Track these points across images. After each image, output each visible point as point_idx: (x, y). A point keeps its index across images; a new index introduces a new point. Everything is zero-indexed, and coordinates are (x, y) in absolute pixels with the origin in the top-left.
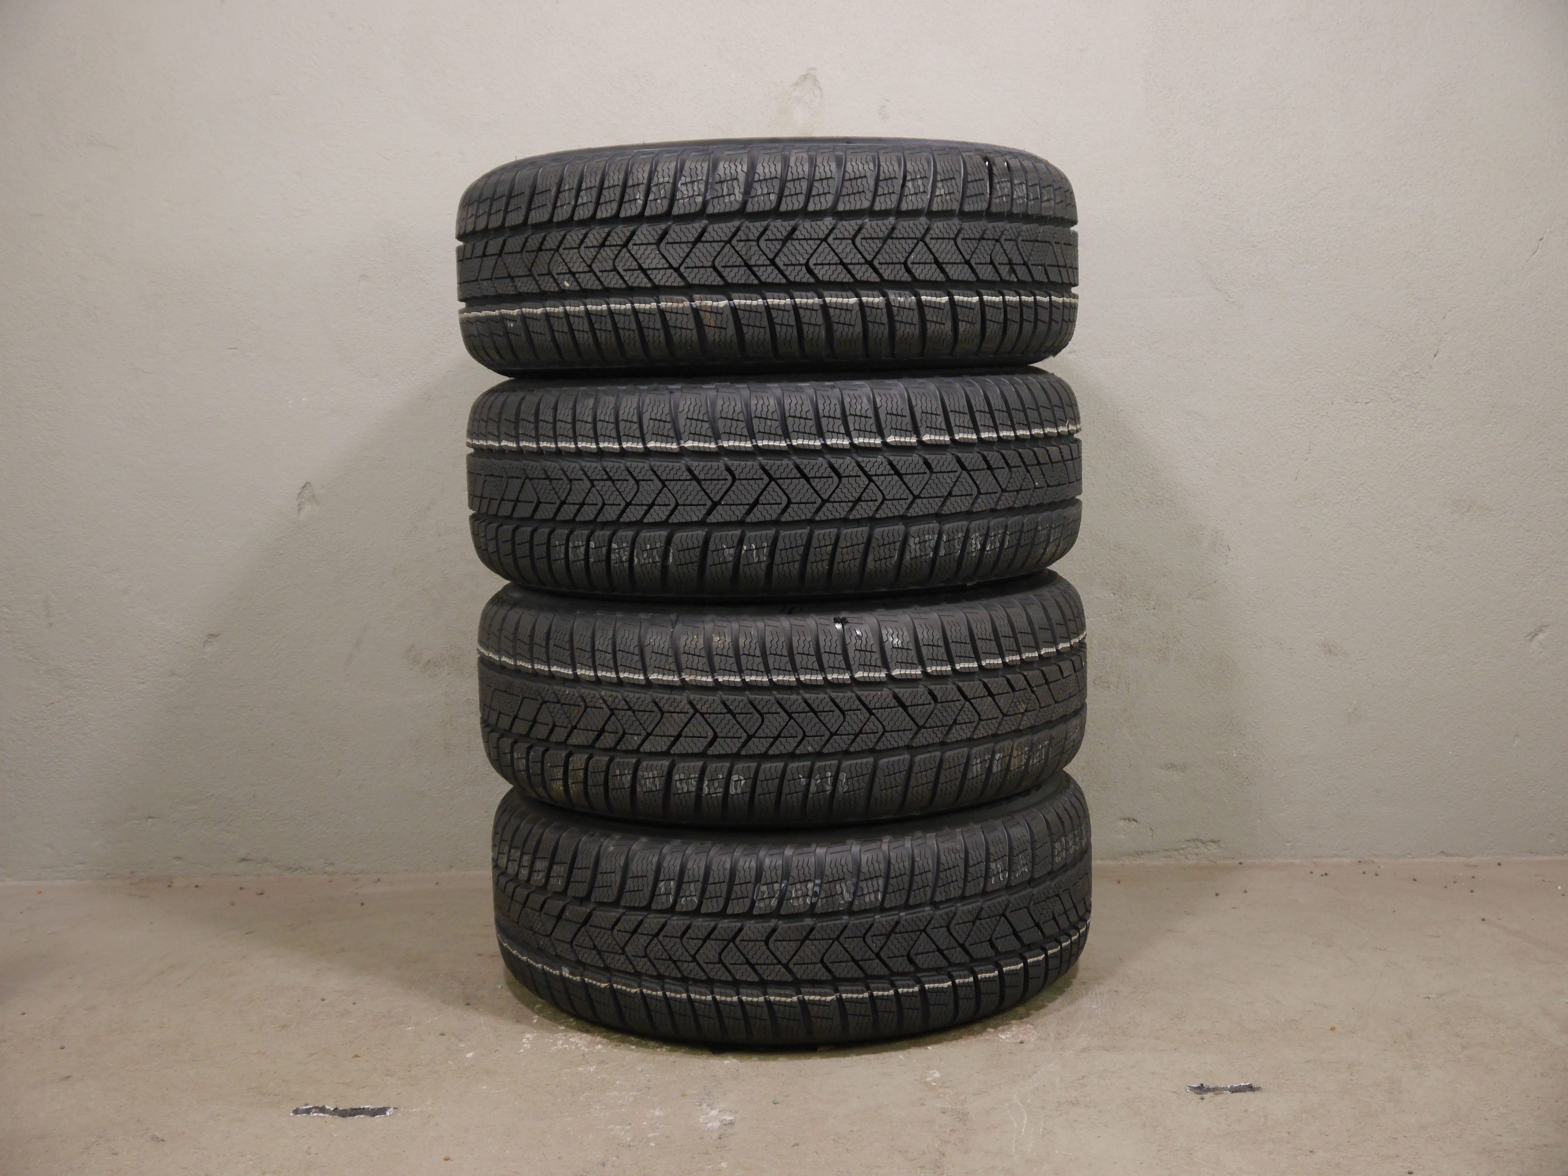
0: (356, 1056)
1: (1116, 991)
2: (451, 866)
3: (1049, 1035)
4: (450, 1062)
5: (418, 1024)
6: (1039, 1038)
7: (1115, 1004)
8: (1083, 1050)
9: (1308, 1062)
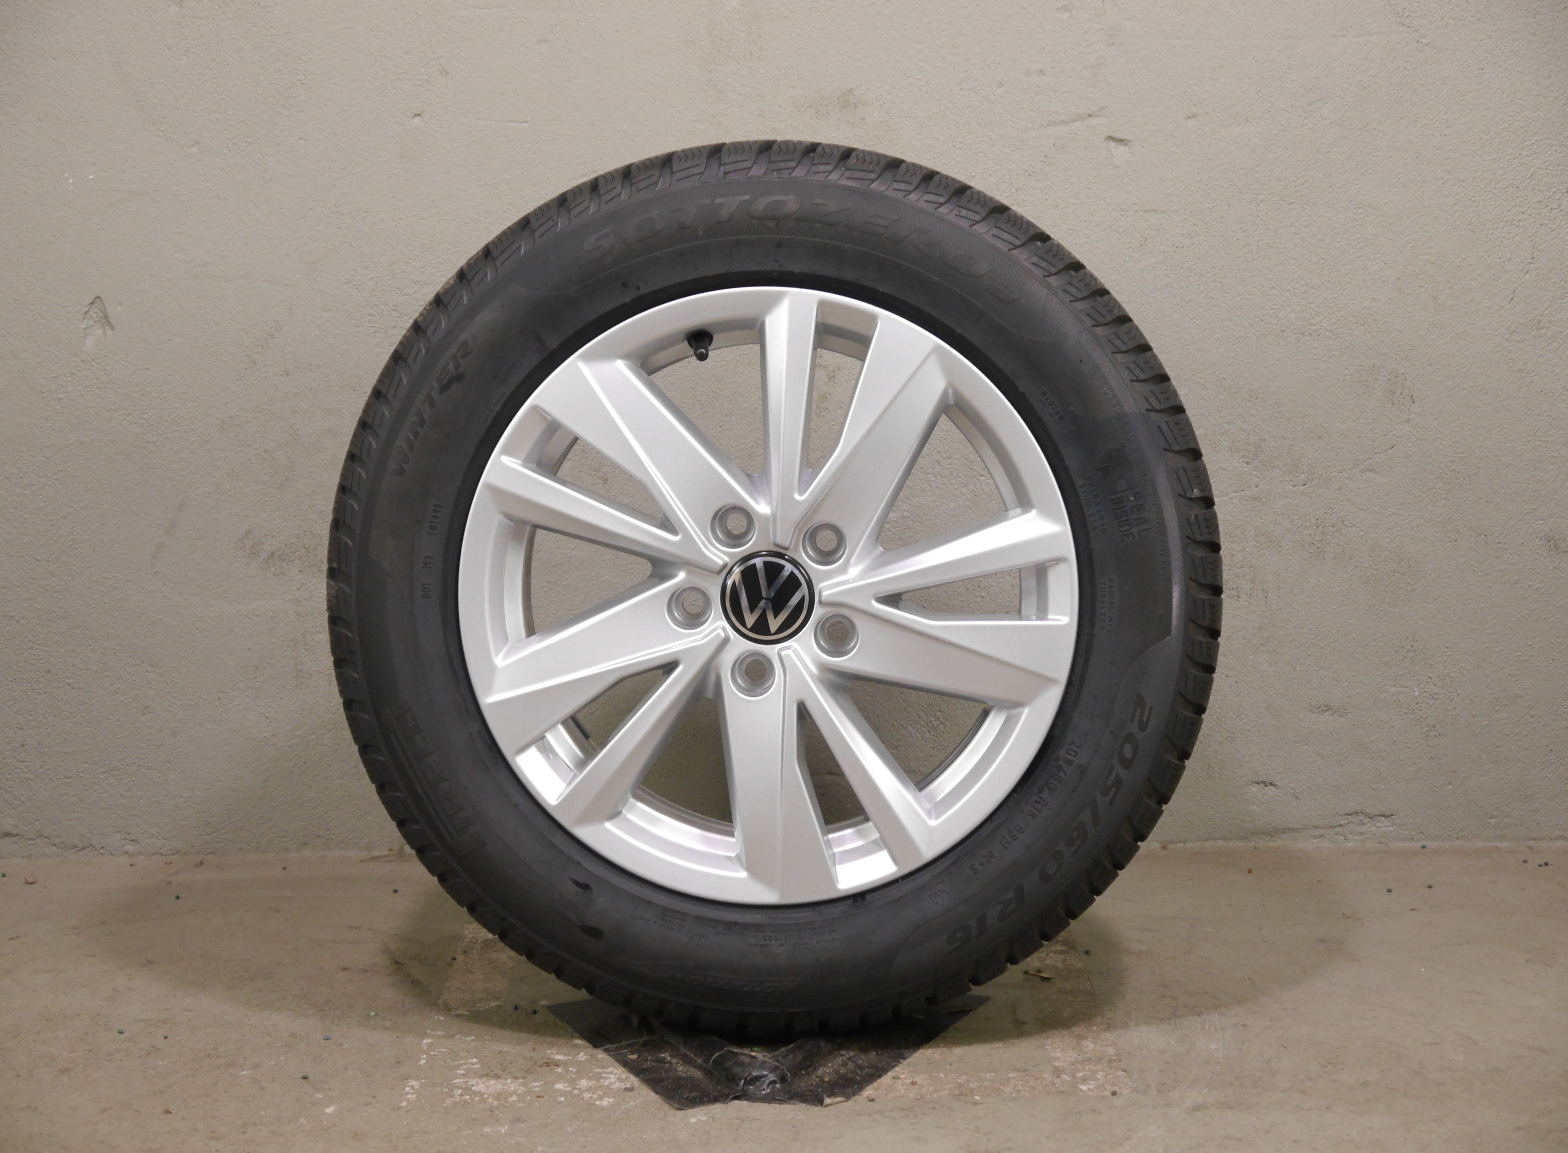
0: (168, 1112)
1: (1243, 1025)
2: (305, 844)
3: (1149, 1086)
4: (302, 1120)
5: (256, 1066)
6: (1135, 1091)
7: (1243, 1044)
8: (1196, 1108)
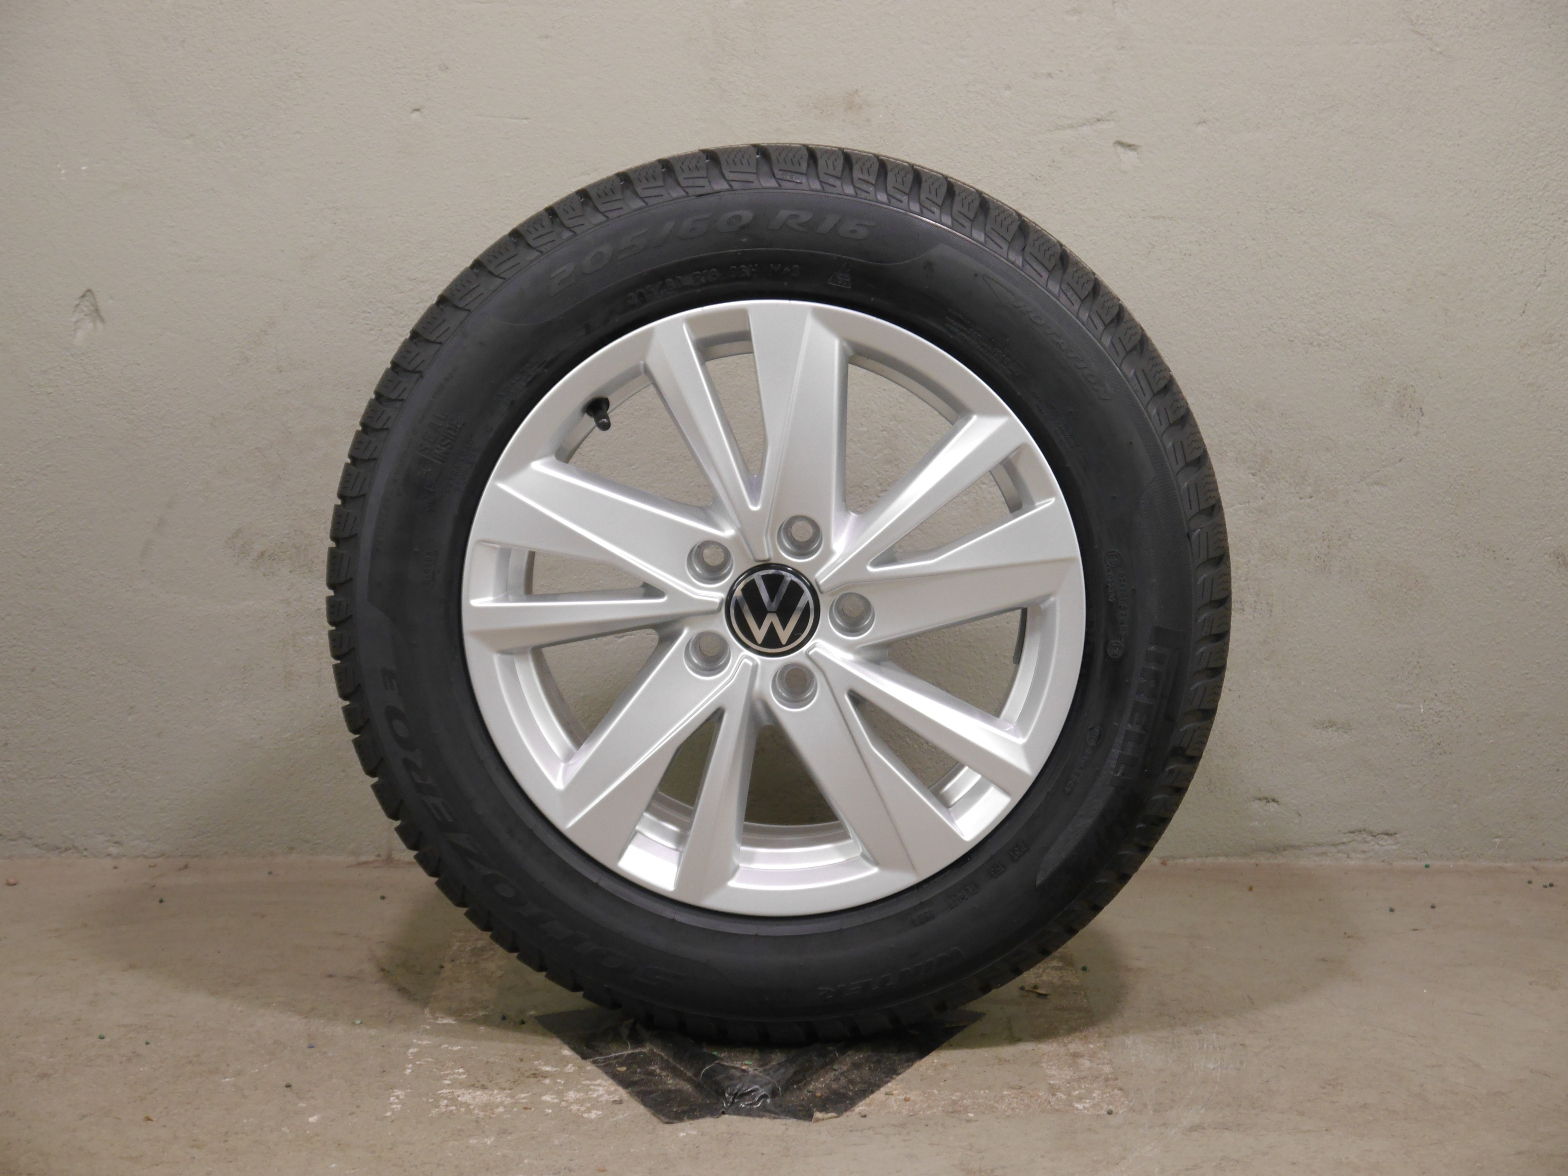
0: (149, 1119)
1: (1242, 1044)
2: (291, 848)
3: (1145, 1105)
4: (285, 1129)
5: (238, 1073)
6: (1132, 1110)
7: (1242, 1063)
8: (1193, 1128)
9: (1520, 1153)
